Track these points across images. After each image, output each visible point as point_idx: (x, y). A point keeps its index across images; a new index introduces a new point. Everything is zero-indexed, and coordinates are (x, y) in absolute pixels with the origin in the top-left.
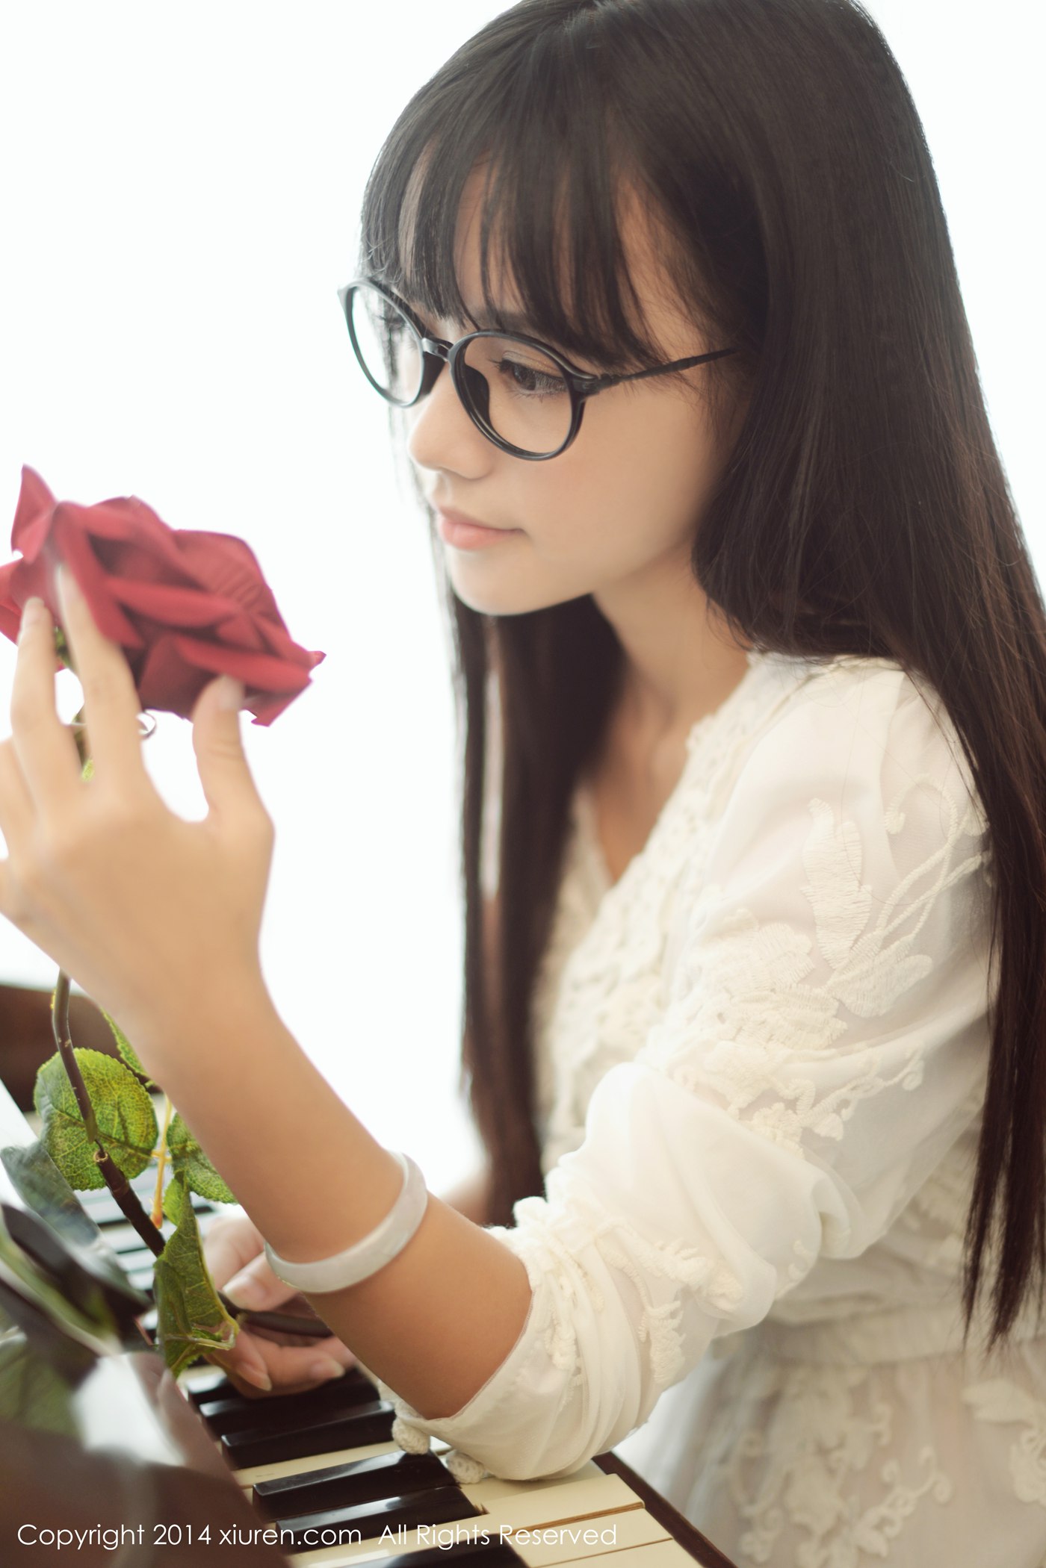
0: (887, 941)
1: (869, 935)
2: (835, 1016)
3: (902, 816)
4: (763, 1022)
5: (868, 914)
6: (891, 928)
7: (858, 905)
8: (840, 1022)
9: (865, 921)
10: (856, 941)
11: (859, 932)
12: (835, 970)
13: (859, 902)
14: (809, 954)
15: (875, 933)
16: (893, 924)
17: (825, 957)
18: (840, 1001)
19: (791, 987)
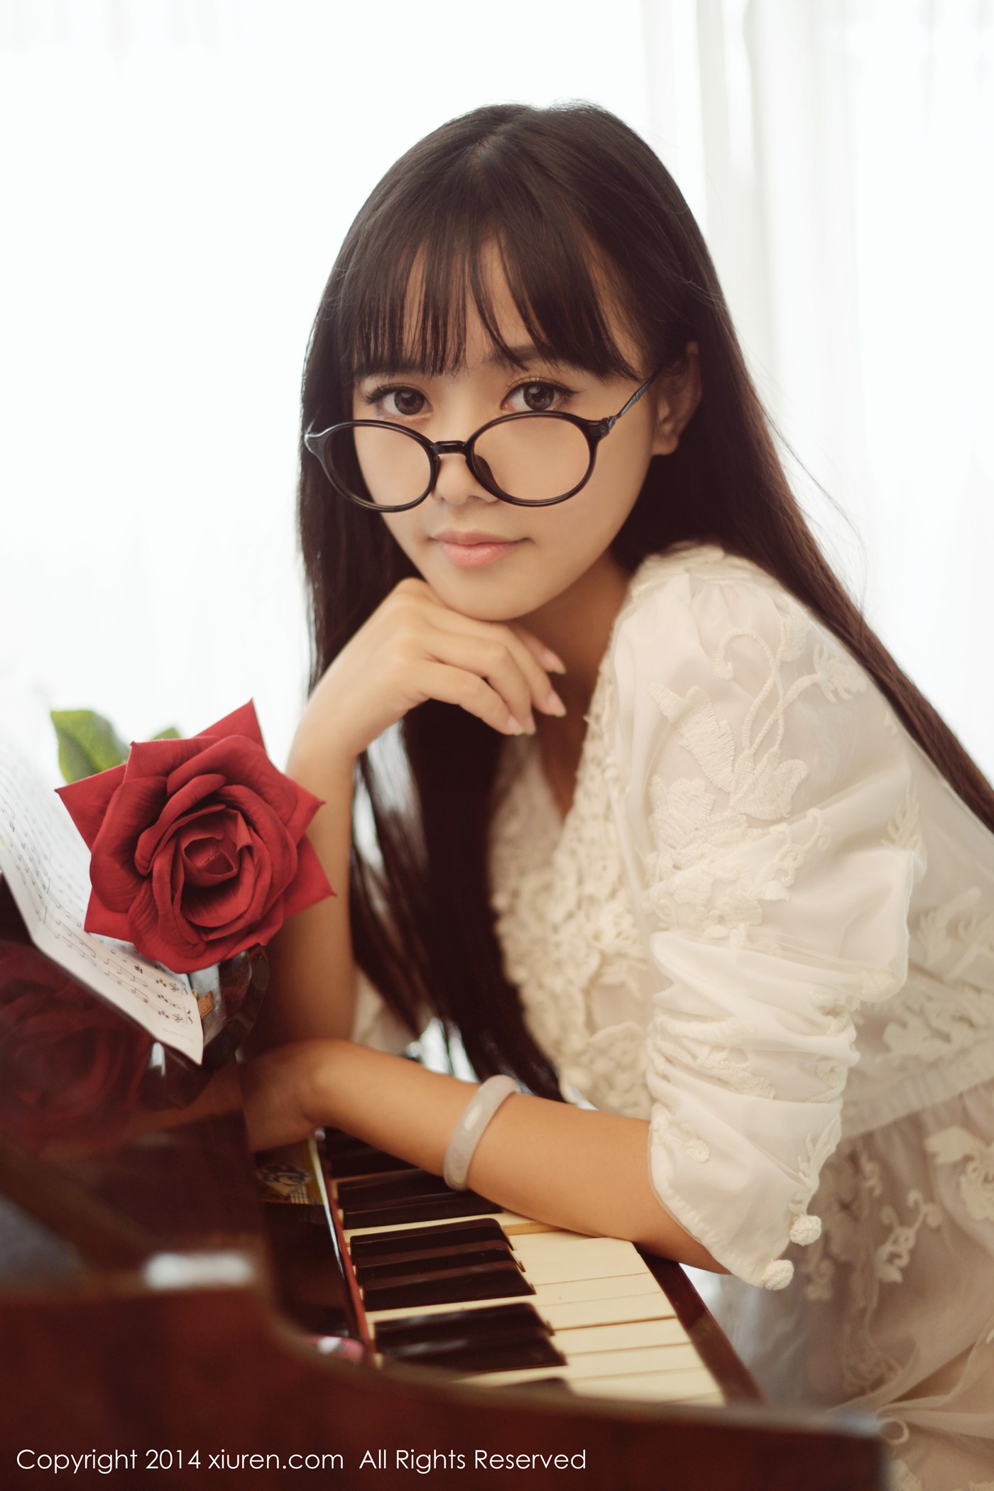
0: (756, 755)
1: (741, 757)
2: (749, 827)
3: (730, 664)
4: (703, 855)
5: (733, 741)
6: (755, 746)
7: (722, 738)
8: (755, 830)
9: (733, 747)
10: (733, 765)
11: (732, 758)
12: (729, 793)
13: (723, 735)
14: (706, 791)
15: (744, 754)
16: (756, 743)
17: (718, 786)
18: (745, 814)
19: (706, 820)
